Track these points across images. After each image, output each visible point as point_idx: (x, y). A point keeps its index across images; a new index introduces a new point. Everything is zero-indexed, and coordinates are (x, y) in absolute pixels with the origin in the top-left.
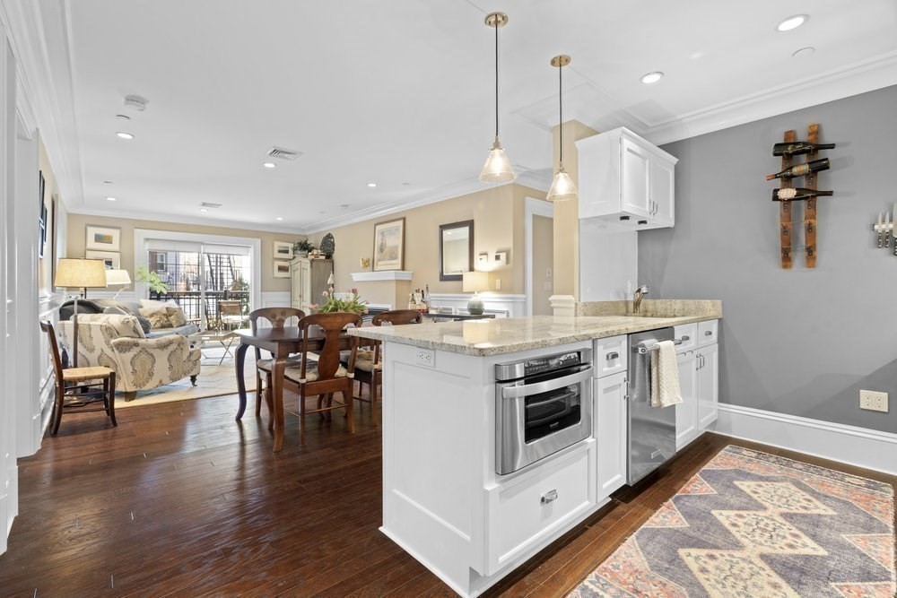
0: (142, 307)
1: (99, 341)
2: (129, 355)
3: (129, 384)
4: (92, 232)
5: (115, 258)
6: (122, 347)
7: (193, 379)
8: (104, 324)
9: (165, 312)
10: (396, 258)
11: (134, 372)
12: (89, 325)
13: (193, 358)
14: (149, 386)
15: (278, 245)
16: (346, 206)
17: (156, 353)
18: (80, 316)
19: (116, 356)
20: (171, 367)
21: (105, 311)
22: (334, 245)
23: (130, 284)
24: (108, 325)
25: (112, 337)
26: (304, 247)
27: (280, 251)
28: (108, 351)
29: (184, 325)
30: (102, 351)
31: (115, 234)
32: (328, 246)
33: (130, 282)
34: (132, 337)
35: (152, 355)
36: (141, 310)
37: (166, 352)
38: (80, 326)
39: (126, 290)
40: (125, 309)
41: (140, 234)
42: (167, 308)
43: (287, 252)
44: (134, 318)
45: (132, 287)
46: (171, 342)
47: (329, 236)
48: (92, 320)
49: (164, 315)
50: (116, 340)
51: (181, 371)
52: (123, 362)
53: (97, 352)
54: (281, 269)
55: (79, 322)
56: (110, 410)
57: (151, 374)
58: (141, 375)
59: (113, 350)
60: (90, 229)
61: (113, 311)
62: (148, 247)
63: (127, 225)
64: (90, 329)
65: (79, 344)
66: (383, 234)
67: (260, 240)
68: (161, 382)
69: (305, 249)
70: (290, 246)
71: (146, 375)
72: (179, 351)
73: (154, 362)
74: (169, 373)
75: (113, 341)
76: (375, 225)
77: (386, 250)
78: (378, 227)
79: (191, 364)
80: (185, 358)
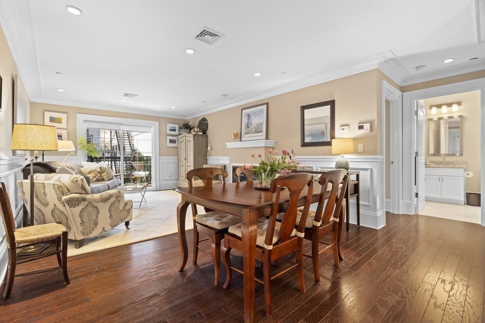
0: (83, 167)
1: (52, 197)
2: (78, 209)
3: (78, 234)
4: (48, 115)
5: (64, 133)
6: (72, 203)
7: (127, 224)
8: (57, 183)
9: (99, 170)
10: (261, 132)
11: (83, 223)
12: (44, 184)
13: (127, 207)
14: (94, 234)
15: (170, 126)
16: (225, 95)
17: (100, 205)
18: (35, 176)
19: (67, 210)
20: (111, 217)
21: (57, 170)
22: (208, 125)
23: (74, 151)
24: (60, 184)
25: (63, 194)
26: (187, 127)
27: (170, 130)
28: (60, 206)
29: (112, 179)
30: (55, 206)
31: (63, 117)
32: (203, 125)
33: (75, 149)
34: (80, 194)
35: (96, 207)
36: (82, 169)
37: (108, 204)
38: (36, 185)
39: (71, 155)
40: (72, 168)
41: (81, 117)
42: (100, 168)
43: (174, 130)
44: (82, 177)
45: (75, 153)
46: (111, 196)
47: (204, 120)
48: (46, 179)
49: (98, 172)
50: (67, 197)
51: (118, 219)
52: (73, 215)
53: (51, 207)
54: (171, 141)
55: (35, 181)
56: (63, 260)
57: (96, 224)
58: (88, 225)
59: (64, 206)
60: (46, 113)
61: (64, 171)
62: (86, 126)
63: (71, 111)
64: (44, 187)
65: (35, 199)
66: (249, 116)
67: (158, 122)
68: (103, 229)
69: (187, 128)
70: (177, 127)
71: (92, 225)
72: (117, 203)
73: (98, 213)
74: (109, 221)
75: (64, 198)
76: (242, 110)
77: (251, 127)
78: (244, 111)
79: (126, 212)
80: (121, 208)
